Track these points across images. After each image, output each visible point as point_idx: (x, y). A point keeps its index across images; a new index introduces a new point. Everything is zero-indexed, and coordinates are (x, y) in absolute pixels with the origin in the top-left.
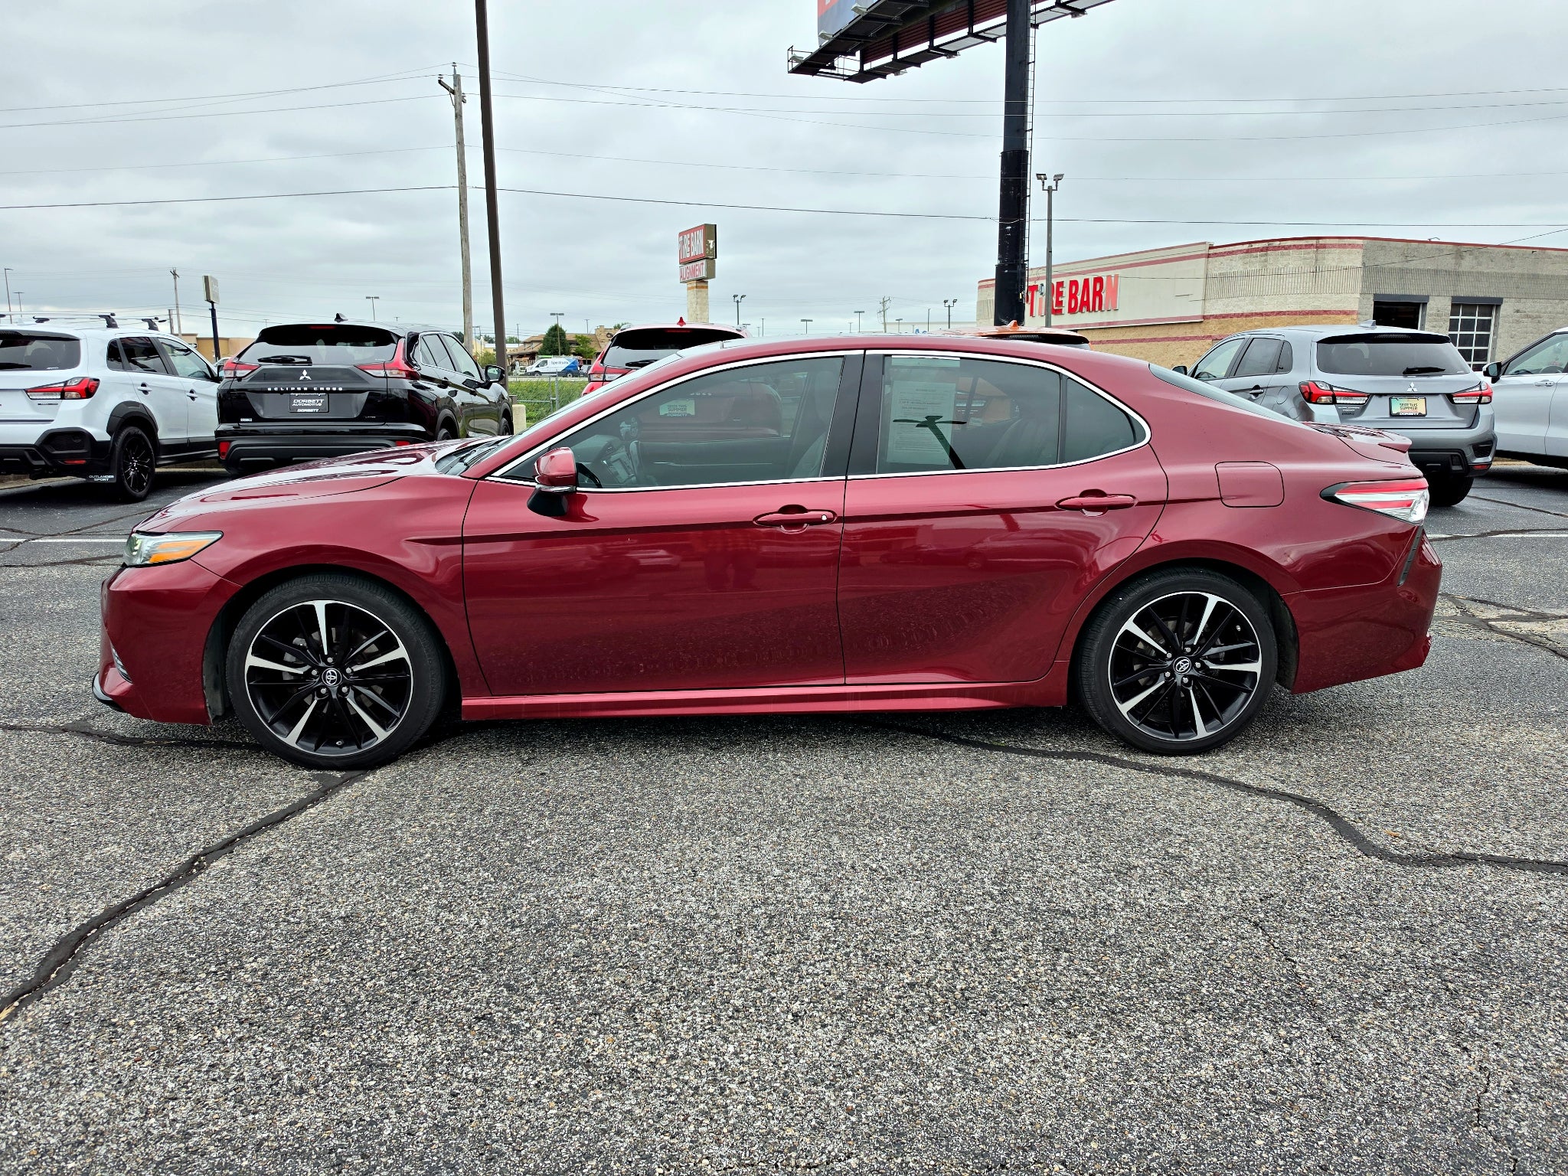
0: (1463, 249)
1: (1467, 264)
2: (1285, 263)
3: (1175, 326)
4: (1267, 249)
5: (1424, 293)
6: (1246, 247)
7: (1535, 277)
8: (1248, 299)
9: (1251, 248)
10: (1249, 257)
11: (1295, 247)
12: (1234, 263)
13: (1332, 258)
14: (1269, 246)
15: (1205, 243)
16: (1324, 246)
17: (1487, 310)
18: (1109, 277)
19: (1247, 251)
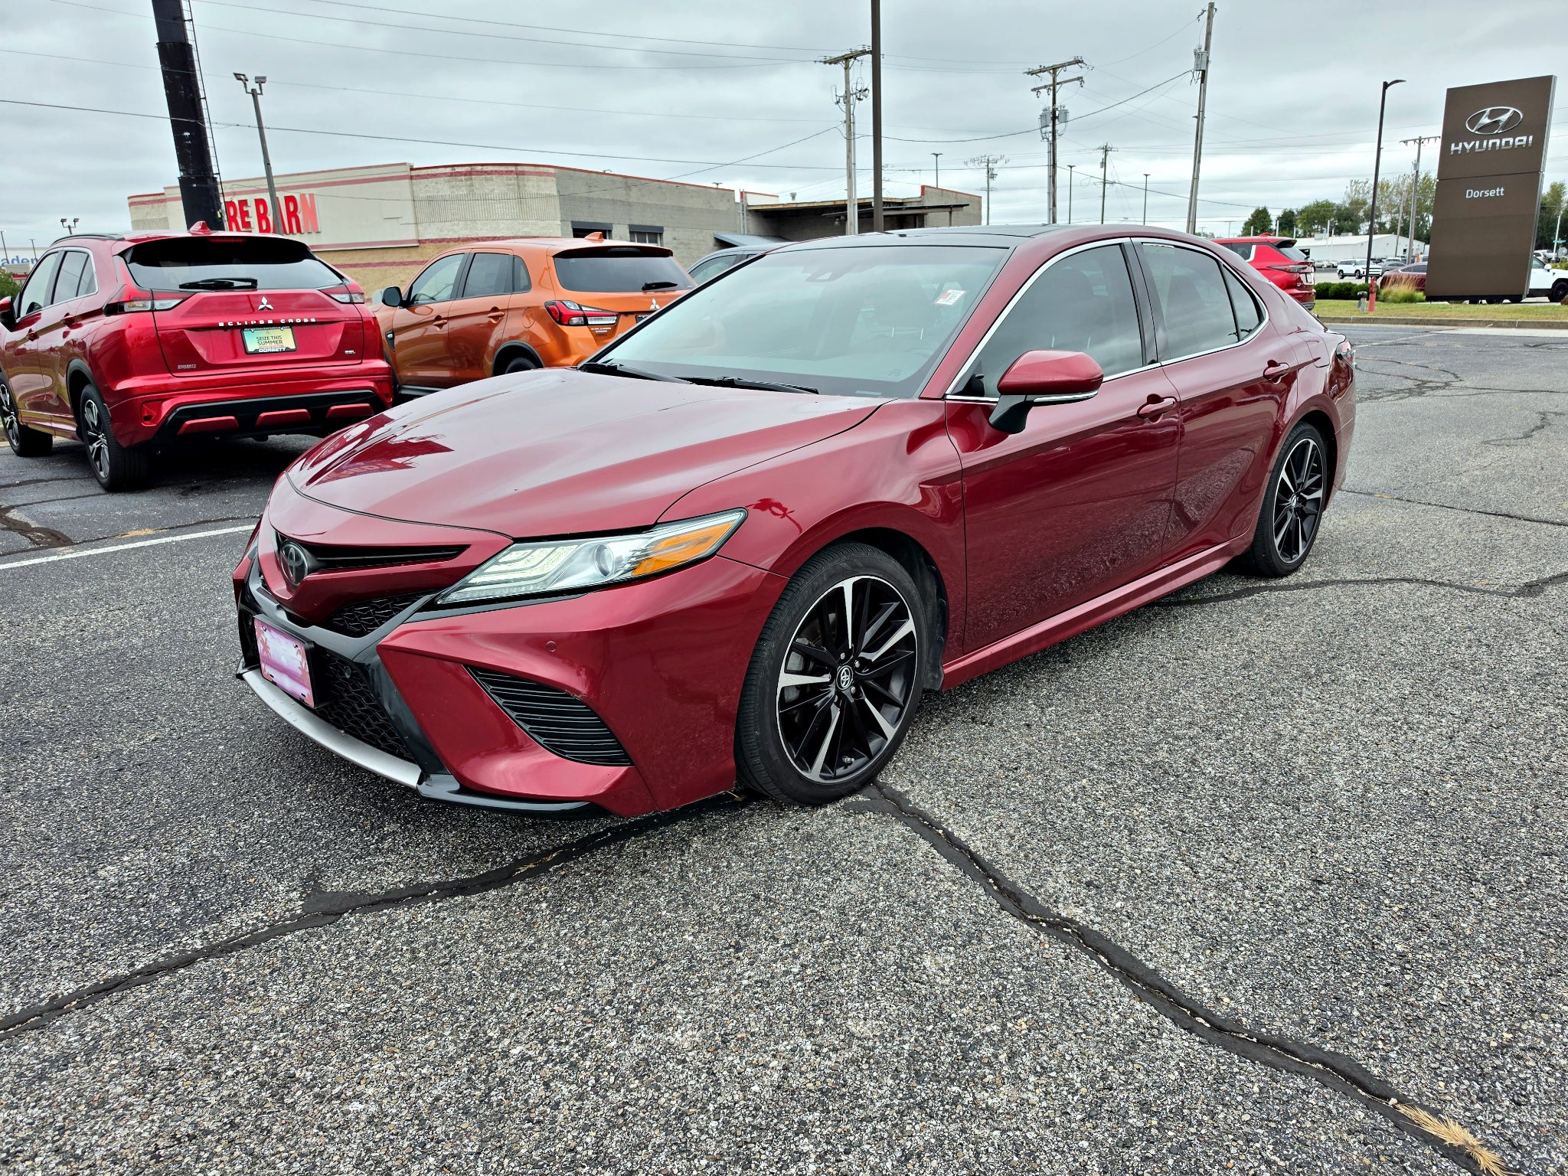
0: (630, 181)
1: (634, 195)
2: (491, 188)
3: (390, 251)
4: (470, 173)
5: (607, 221)
6: (449, 170)
7: (682, 209)
8: (462, 223)
9: (455, 172)
10: (455, 181)
11: (496, 172)
12: (439, 186)
13: (532, 185)
14: (472, 171)
15: (405, 164)
16: (523, 173)
17: (653, 237)
18: (303, 196)
19: (451, 175)
